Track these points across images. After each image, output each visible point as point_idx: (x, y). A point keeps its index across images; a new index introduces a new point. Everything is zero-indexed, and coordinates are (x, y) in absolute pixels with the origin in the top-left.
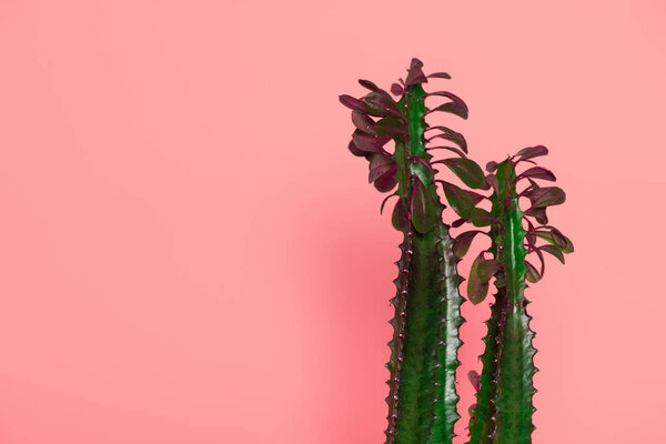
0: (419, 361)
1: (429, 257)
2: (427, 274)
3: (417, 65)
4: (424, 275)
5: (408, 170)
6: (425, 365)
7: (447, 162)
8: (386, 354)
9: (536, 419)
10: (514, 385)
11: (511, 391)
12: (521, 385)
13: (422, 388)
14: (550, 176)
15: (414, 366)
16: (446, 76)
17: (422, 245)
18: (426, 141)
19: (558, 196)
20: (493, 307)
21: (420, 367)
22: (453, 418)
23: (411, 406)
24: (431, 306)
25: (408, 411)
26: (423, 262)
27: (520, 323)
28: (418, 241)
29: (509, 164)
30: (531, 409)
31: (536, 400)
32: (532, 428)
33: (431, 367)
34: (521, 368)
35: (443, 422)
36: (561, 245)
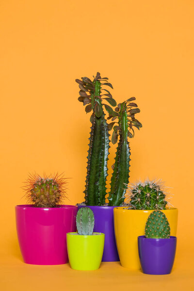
0: (96, 155)
1: (100, 126)
2: (99, 130)
3: (98, 74)
4: (98, 130)
5: (94, 100)
6: (98, 156)
7: (106, 99)
8: (87, 154)
9: (130, 174)
10: (124, 163)
11: (123, 165)
12: (126, 164)
13: (97, 163)
14: (136, 105)
15: (95, 156)
16: (107, 79)
17: (98, 122)
18: (100, 96)
19: (138, 111)
20: (119, 144)
21: (96, 157)
22: (106, 175)
23: (94, 168)
24: (100, 140)
25: (93, 170)
26: (98, 127)
27: (126, 146)
28: (97, 120)
29: (124, 103)
30: (129, 171)
31: (130, 169)
32: (129, 177)
33: (100, 158)
34: (126, 159)
35: (103, 176)
36: (139, 125)
